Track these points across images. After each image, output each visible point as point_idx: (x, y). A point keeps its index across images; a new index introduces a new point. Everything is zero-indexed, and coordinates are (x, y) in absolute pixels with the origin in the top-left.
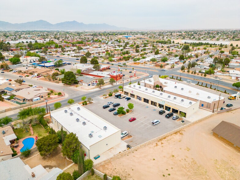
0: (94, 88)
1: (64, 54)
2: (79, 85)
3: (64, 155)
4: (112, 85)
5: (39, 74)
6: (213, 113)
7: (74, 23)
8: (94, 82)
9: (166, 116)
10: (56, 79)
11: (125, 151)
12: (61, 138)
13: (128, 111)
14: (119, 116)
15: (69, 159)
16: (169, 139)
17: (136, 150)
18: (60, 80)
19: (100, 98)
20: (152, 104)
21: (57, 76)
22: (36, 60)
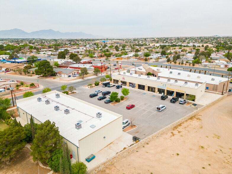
0: (75, 79)
1: (40, 53)
2: (56, 77)
3: (35, 159)
4: (97, 76)
5: (8, 69)
6: (223, 95)
7: (50, 31)
8: (75, 73)
9: (171, 101)
10: (29, 73)
11: (133, 145)
12: (31, 134)
13: (122, 98)
14: (111, 104)
15: (44, 165)
16: (186, 126)
17: (148, 144)
18: (33, 73)
19: (84, 88)
20: (149, 90)
21: (29, 69)
22: (6, 58)
